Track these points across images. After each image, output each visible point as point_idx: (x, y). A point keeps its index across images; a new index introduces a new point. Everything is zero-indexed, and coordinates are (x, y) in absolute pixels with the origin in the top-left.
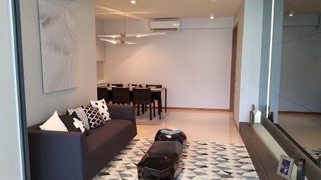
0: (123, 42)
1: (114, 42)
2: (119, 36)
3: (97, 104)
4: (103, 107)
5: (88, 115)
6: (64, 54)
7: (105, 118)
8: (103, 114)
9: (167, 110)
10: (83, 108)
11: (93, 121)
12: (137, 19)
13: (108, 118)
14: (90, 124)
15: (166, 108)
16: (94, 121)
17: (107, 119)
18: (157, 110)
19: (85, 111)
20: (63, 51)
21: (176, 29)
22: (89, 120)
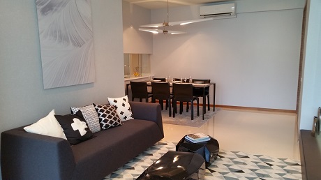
0: (165, 32)
1: (155, 32)
2: (161, 25)
3: (115, 101)
4: (124, 105)
5: (99, 115)
6: (74, 45)
7: (125, 118)
8: (122, 113)
9: (216, 108)
10: (95, 105)
11: (104, 121)
12: (185, 6)
13: (129, 118)
14: (101, 125)
15: (214, 106)
16: (106, 121)
17: (127, 119)
18: (201, 108)
19: (97, 110)
20: (73, 41)
21: (229, 14)
22: (100, 120)
